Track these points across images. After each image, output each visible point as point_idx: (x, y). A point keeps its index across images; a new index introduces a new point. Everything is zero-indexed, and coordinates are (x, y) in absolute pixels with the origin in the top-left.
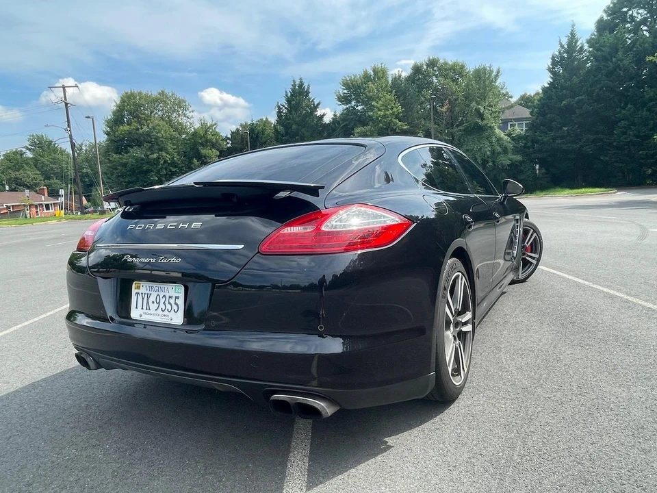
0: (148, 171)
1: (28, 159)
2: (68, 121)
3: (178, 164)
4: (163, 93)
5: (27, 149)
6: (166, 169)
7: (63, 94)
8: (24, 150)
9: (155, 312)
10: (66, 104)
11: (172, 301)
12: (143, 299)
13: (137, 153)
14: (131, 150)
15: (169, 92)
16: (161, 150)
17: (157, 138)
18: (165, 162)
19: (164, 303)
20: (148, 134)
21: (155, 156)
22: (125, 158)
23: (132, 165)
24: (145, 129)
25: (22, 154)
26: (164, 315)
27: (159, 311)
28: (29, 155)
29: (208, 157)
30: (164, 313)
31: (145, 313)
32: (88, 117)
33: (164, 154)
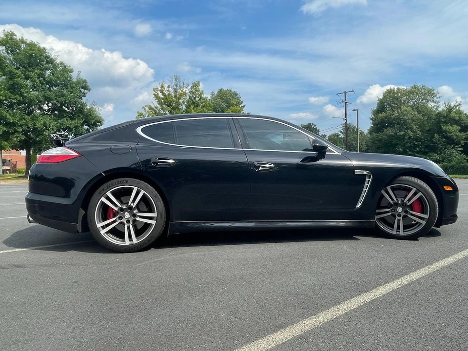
0: (396, 145)
1: (341, 138)
2: (346, 114)
3: (421, 139)
4: (415, 87)
5: (341, 132)
6: (410, 143)
7: (344, 98)
8: (339, 133)
10: (346, 103)
13: (390, 131)
14: (385, 130)
15: (419, 85)
16: (407, 129)
17: (405, 121)
18: (410, 137)
20: (398, 118)
21: (402, 133)
22: (381, 136)
23: (385, 141)
24: (396, 114)
25: (338, 135)
28: (342, 136)
29: (449, 132)
32: (354, 110)
33: (409, 131)
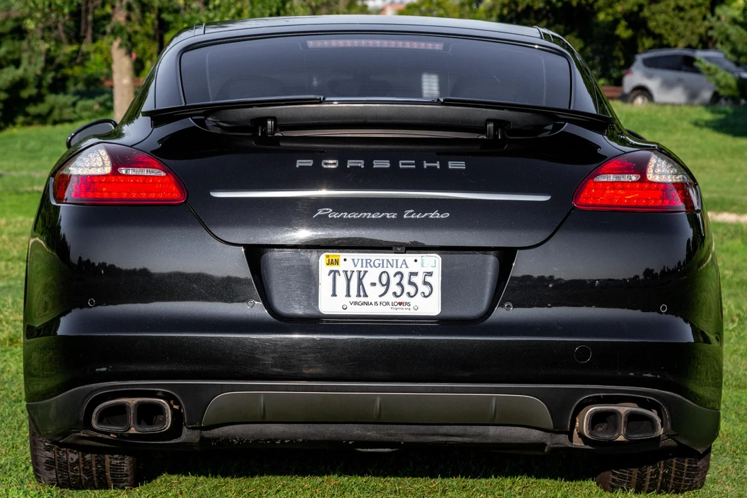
9: (379, 300)
11: (418, 280)
12: (349, 281)
19: (400, 284)
26: (400, 304)
27: (389, 297)
30: (399, 300)
31: (356, 303)
